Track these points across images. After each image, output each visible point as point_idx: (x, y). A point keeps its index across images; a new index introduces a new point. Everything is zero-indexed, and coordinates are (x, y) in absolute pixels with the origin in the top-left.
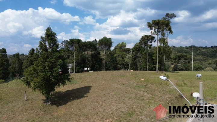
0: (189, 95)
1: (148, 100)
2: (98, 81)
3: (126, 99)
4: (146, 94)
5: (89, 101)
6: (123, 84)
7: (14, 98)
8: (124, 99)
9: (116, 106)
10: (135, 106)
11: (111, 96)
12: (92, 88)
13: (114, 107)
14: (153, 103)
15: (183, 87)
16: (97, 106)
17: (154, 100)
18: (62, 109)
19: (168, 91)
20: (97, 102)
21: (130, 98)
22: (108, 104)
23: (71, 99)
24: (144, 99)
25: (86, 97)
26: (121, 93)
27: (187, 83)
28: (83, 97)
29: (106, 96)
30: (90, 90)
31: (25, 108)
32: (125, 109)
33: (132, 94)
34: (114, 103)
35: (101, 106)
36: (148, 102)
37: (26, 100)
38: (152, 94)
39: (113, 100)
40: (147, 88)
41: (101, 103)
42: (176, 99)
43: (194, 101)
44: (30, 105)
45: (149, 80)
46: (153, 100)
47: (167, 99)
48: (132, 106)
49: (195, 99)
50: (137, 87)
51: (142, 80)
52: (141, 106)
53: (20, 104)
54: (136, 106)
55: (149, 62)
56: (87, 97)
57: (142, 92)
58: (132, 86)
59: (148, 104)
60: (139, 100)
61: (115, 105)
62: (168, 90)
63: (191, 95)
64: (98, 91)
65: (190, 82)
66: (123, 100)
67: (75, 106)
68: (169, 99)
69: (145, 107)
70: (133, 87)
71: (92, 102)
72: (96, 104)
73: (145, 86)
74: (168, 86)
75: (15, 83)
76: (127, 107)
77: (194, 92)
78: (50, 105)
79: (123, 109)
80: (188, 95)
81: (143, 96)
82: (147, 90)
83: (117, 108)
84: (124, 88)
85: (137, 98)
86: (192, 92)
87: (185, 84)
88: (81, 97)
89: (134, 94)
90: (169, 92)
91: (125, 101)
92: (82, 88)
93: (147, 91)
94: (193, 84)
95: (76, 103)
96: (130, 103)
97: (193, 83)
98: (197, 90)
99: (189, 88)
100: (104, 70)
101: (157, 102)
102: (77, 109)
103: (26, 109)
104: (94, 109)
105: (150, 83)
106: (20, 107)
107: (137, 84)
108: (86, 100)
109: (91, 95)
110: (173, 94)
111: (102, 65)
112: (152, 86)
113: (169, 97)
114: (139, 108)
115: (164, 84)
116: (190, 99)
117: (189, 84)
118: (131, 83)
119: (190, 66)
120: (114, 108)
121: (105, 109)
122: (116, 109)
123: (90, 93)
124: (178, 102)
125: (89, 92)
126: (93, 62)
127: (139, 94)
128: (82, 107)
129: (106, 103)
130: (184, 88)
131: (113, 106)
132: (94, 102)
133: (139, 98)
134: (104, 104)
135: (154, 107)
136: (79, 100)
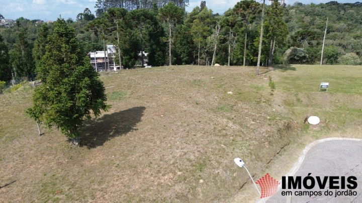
0: (302, 120)
1: (232, 136)
2: (156, 95)
3: (199, 135)
4: (230, 124)
5: (140, 138)
6: (197, 104)
7: (21, 129)
8: (195, 135)
9: (182, 149)
10: (210, 150)
11: (174, 128)
12: (145, 111)
13: (178, 151)
14: (240, 143)
15: (294, 106)
16: (152, 149)
17: (243, 136)
18: (98, 154)
19: (268, 118)
20: (151, 141)
21: (204, 133)
22: (169, 145)
23: (111, 134)
24: (226, 135)
25: (135, 130)
26: (191, 123)
27: (302, 99)
28: (129, 131)
29: (166, 129)
30: (142, 115)
31: (39, 150)
32: (194, 156)
33: (209, 124)
34: (178, 142)
35: (158, 148)
36: (233, 140)
37: (41, 135)
38: (241, 125)
39: (177, 137)
40: (235, 110)
41: (158, 142)
42: (277, 134)
43: (308, 132)
44: (48, 145)
45: (240, 93)
46: (241, 136)
47: (264, 134)
48: (206, 149)
49: (311, 126)
50: (219, 109)
51: (229, 93)
52: (220, 149)
53: (33, 142)
54: (212, 148)
55: (247, 49)
56: (137, 131)
57: (225, 120)
58: (211, 107)
59: (232, 144)
60: (218, 135)
61: (180, 147)
62: (269, 115)
63: (306, 120)
64: (155, 117)
65: (308, 97)
66: (194, 137)
67: (117, 149)
68: (267, 134)
69: (227, 150)
70: (212, 109)
71: (144, 141)
72: (149, 143)
73: (232, 106)
74: (270, 105)
75: (23, 94)
76: (198, 151)
77: (311, 116)
78: (79, 147)
79: (191, 154)
80: (299, 121)
81: (227, 128)
82: (233, 116)
83: (183, 153)
84: (197, 111)
85: (217, 131)
86: (308, 115)
87: (298, 100)
88: (126, 130)
89: (212, 124)
90: (270, 119)
91: (196, 139)
92: (130, 110)
93: (233, 118)
94: (313, 101)
95: (119, 143)
96: (203, 143)
97: (313, 99)
98: (316, 111)
99: (304, 109)
100: (170, 63)
101: (246, 140)
102: (120, 154)
103: (42, 152)
104: (147, 153)
105: (241, 101)
106: (33, 148)
107: (219, 103)
108: (135, 136)
109: (144, 126)
110: (274, 125)
111: (167, 54)
112: (243, 106)
113: (267, 131)
114: (217, 152)
115: (264, 102)
116: (301, 128)
117: (305, 101)
118: (211, 100)
119: (318, 52)
120: (178, 153)
121: (163, 155)
122: (180, 156)
123: (141, 123)
124: (281, 138)
125: (139, 120)
126: (151, 46)
127: (220, 123)
128: (129, 151)
129: (166, 143)
130: (295, 108)
131: (177, 149)
132: (147, 140)
133: (220, 131)
134: (163, 145)
135: (241, 150)
136: (123, 137)
